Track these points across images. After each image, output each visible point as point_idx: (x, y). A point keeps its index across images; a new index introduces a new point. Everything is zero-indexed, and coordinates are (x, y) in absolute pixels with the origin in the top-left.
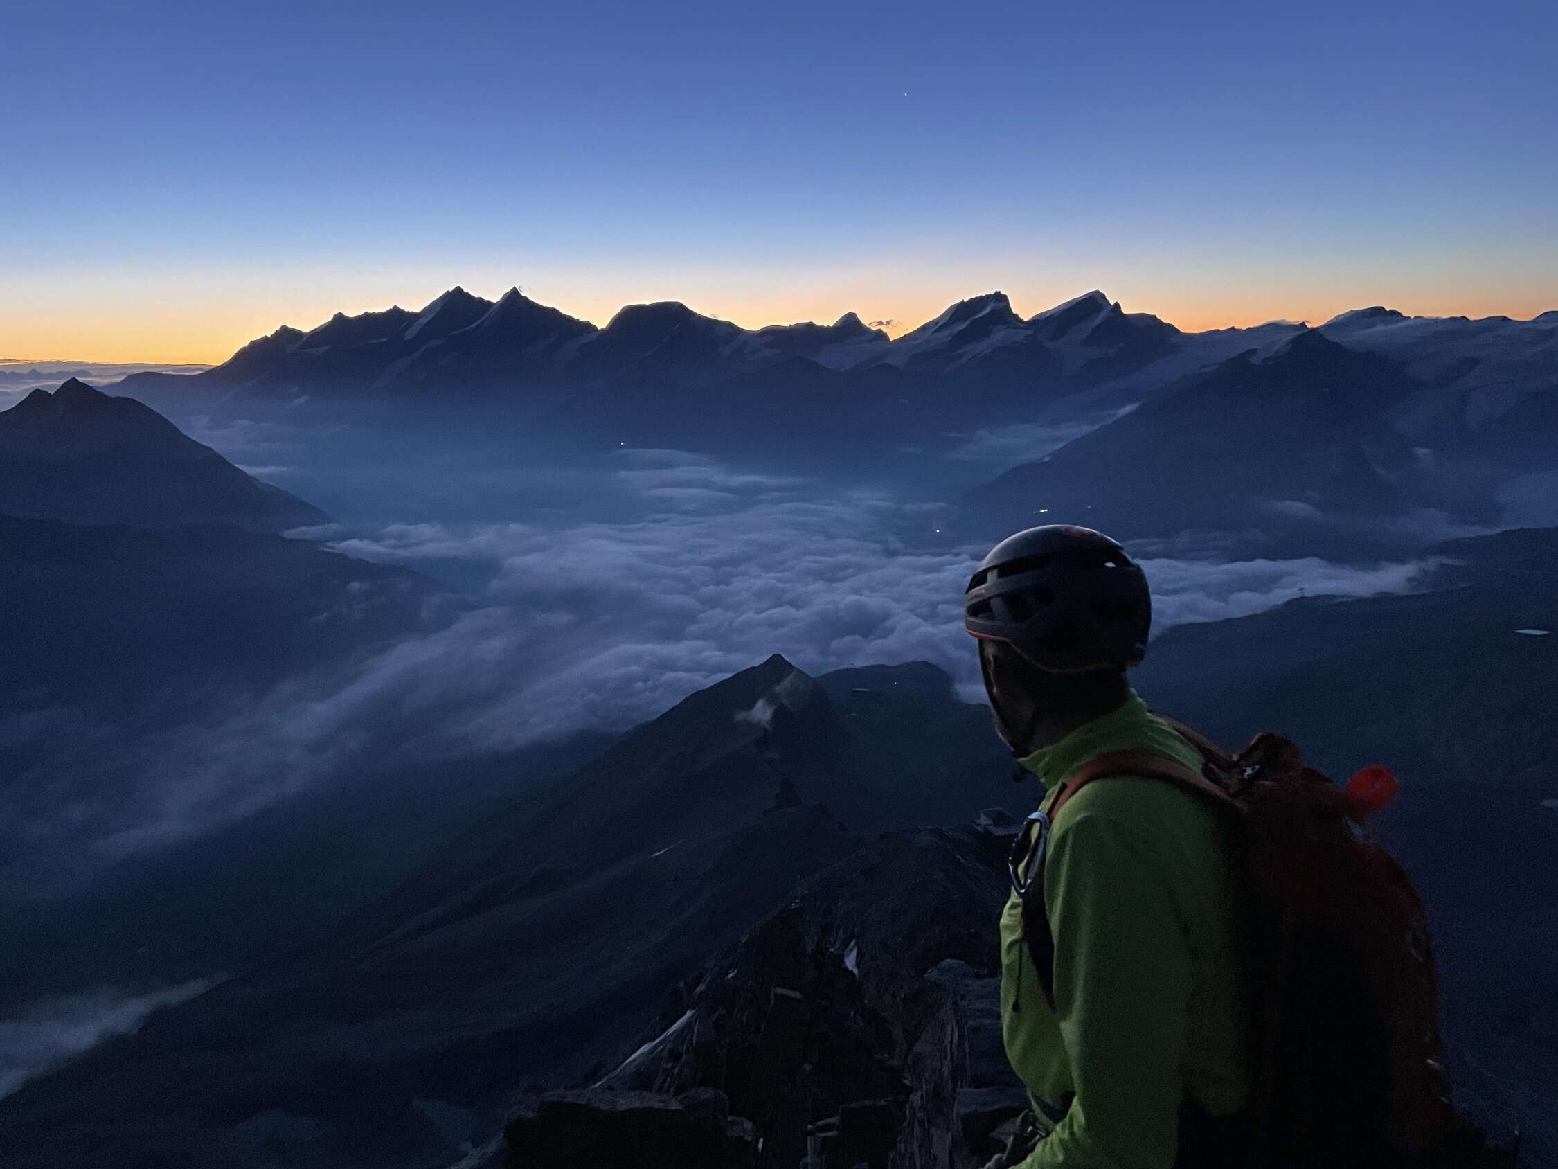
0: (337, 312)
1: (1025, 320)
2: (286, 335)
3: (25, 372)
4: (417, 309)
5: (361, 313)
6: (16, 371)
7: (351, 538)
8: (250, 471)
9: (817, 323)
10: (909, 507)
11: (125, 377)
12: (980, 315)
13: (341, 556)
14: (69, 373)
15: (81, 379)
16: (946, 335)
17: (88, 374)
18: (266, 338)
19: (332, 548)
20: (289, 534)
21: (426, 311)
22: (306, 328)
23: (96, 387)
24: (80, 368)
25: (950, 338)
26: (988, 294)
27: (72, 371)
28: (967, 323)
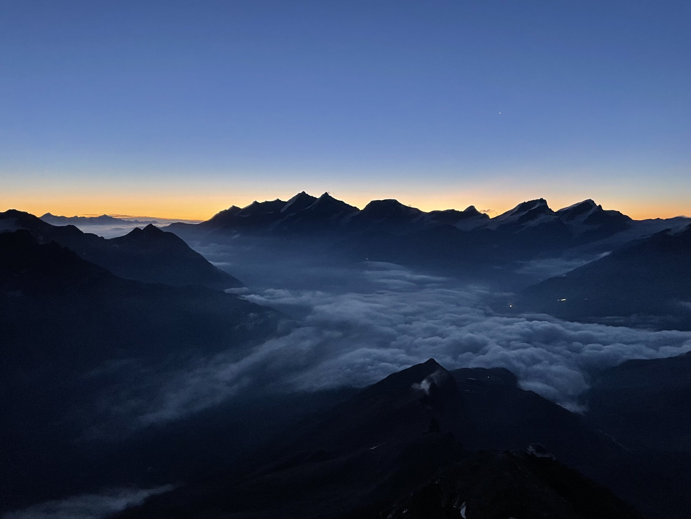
0: (255, 201)
1: (554, 211)
2: (234, 209)
3: (133, 220)
4: (286, 200)
5: (264, 201)
6: (130, 220)
7: (251, 294)
8: (215, 264)
9: (456, 210)
10: (496, 294)
11: (170, 224)
12: (533, 208)
13: (247, 301)
14: (149, 222)
15: (153, 225)
16: (517, 217)
17: (155, 222)
18: (226, 211)
19: (244, 298)
20: (227, 291)
21: (290, 201)
22: (242, 207)
23: (159, 228)
24: (154, 220)
25: (518, 218)
26: (537, 199)
27: (150, 221)
28: (526, 212)
